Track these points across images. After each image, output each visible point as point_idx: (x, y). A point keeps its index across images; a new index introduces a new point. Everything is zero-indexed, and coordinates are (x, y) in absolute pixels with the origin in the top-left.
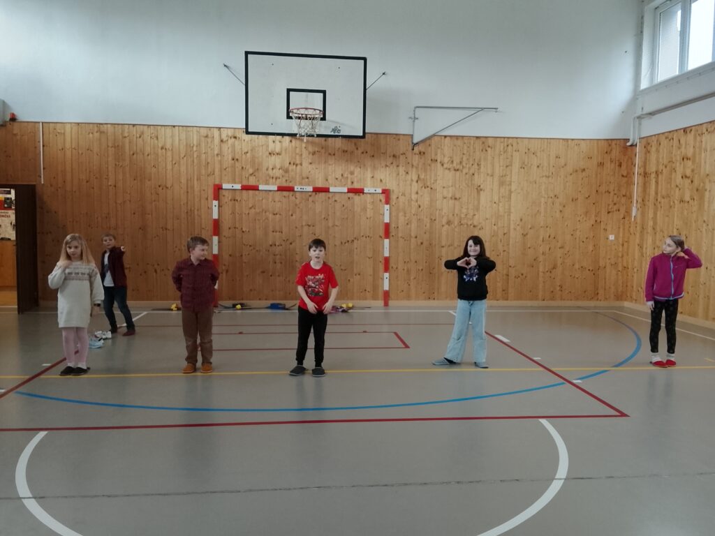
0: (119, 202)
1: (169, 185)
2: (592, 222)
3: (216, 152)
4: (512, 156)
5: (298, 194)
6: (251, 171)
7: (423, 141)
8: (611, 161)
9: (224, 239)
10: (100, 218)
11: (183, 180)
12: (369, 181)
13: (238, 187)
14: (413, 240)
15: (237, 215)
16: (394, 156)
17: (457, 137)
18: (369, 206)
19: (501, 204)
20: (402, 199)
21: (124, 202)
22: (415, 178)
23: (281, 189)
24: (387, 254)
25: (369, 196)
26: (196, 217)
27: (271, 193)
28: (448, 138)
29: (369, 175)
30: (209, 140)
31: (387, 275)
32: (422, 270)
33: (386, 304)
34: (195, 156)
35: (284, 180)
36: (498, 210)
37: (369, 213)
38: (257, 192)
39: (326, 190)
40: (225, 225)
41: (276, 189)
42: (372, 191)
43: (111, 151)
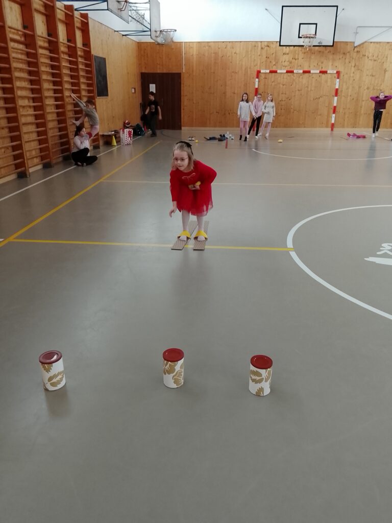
0: (215, 80)
1: (237, 72)
3: (259, 54)
5: (295, 75)
6: (274, 63)
7: (359, 46)
10: (207, 89)
11: (244, 69)
12: (330, 67)
13: (268, 71)
14: (349, 98)
15: (266, 86)
16: (344, 53)
17: (377, 43)
18: (329, 80)
20: (345, 76)
21: (218, 80)
22: (353, 65)
24: (335, 105)
25: (330, 75)
26: (248, 86)
27: (283, 74)
28: (372, 43)
29: (330, 64)
30: (256, 48)
31: (334, 115)
32: (352, 113)
33: (332, 130)
34: (249, 57)
35: (289, 67)
37: (329, 83)
38: (276, 74)
41: (285, 72)
42: (331, 72)
43: (213, 55)
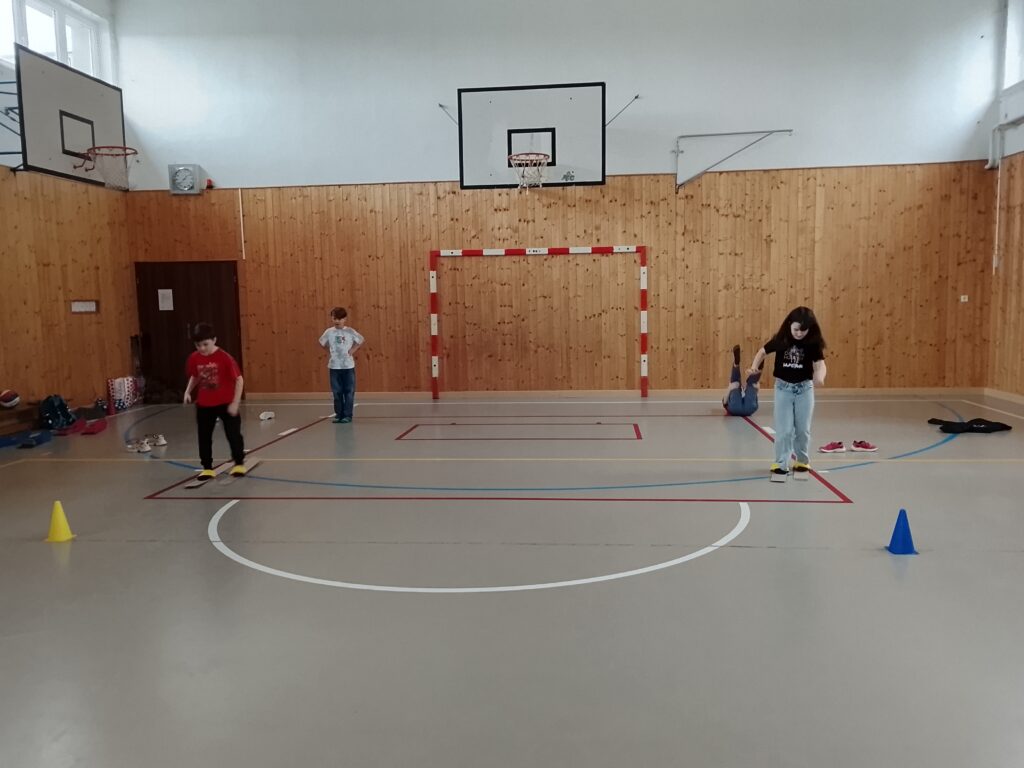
0: (326, 277)
1: (380, 255)
2: (935, 278)
3: (432, 213)
4: (815, 194)
5: (530, 259)
6: (473, 233)
7: (690, 181)
8: (962, 192)
9: (444, 317)
10: (306, 297)
11: (397, 249)
12: (620, 236)
13: (458, 252)
14: (679, 311)
15: (458, 288)
16: (652, 203)
17: (737, 172)
18: (620, 269)
19: (800, 259)
20: (662, 258)
21: (332, 276)
22: (680, 230)
23: (509, 253)
24: (644, 330)
25: (619, 256)
26: (412, 291)
27: (497, 259)
28: (724, 175)
29: (620, 228)
30: (424, 198)
31: (644, 357)
32: (692, 349)
34: (408, 218)
35: (513, 241)
36: (797, 268)
37: (621, 278)
38: (481, 259)
39: (565, 252)
40: (445, 301)
41: (503, 253)
42: (623, 249)
43: (316, 217)
